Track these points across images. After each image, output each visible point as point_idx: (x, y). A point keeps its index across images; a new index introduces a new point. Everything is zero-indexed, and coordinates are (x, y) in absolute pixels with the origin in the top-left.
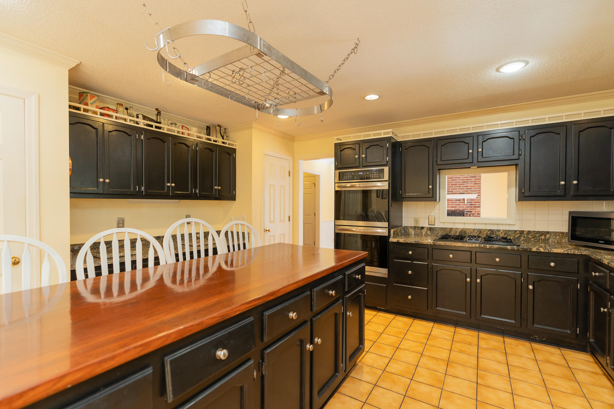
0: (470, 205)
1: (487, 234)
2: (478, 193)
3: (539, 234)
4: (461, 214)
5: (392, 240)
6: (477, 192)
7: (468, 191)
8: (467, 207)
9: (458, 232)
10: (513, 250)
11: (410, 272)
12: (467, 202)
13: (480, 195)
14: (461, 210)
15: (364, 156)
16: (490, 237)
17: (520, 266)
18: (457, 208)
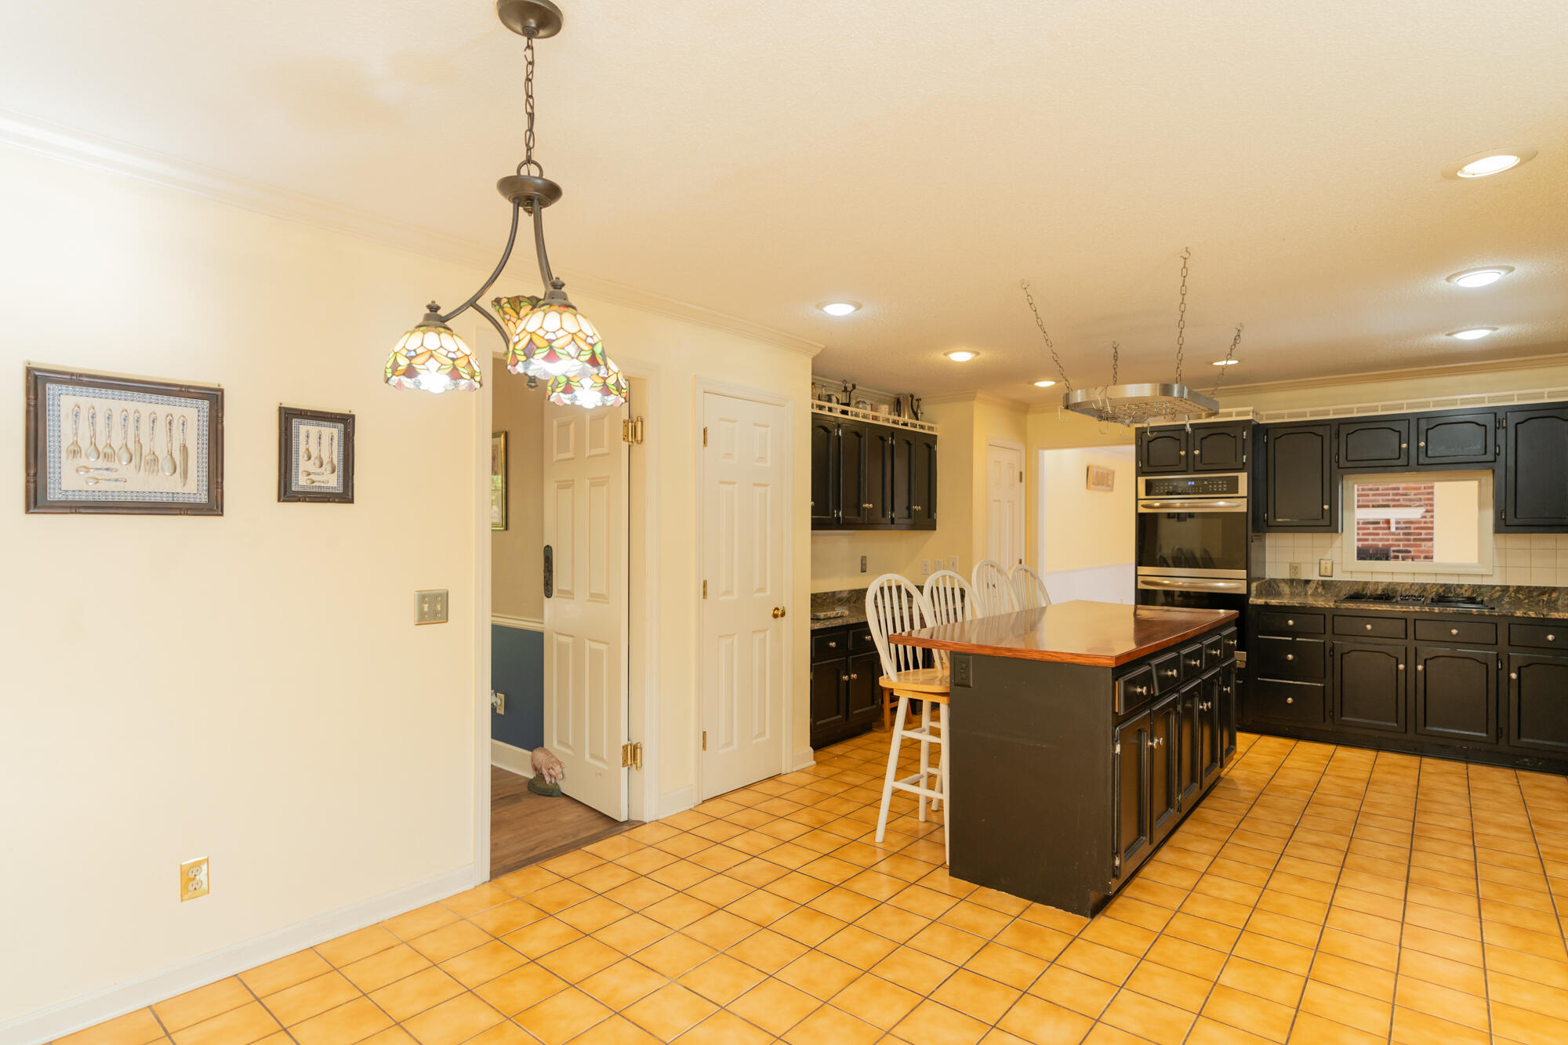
0: (1405, 534)
1: (1437, 592)
2: (1426, 505)
3: (1539, 593)
4: (1382, 555)
5: (1253, 600)
6: (1423, 502)
7: (1399, 500)
8: (1397, 540)
9: (1380, 588)
10: (1481, 615)
11: (1290, 657)
12: (1397, 528)
13: (1432, 511)
14: (1380, 546)
15: (1197, 452)
16: (1444, 597)
17: (1494, 642)
18: (1370, 542)
